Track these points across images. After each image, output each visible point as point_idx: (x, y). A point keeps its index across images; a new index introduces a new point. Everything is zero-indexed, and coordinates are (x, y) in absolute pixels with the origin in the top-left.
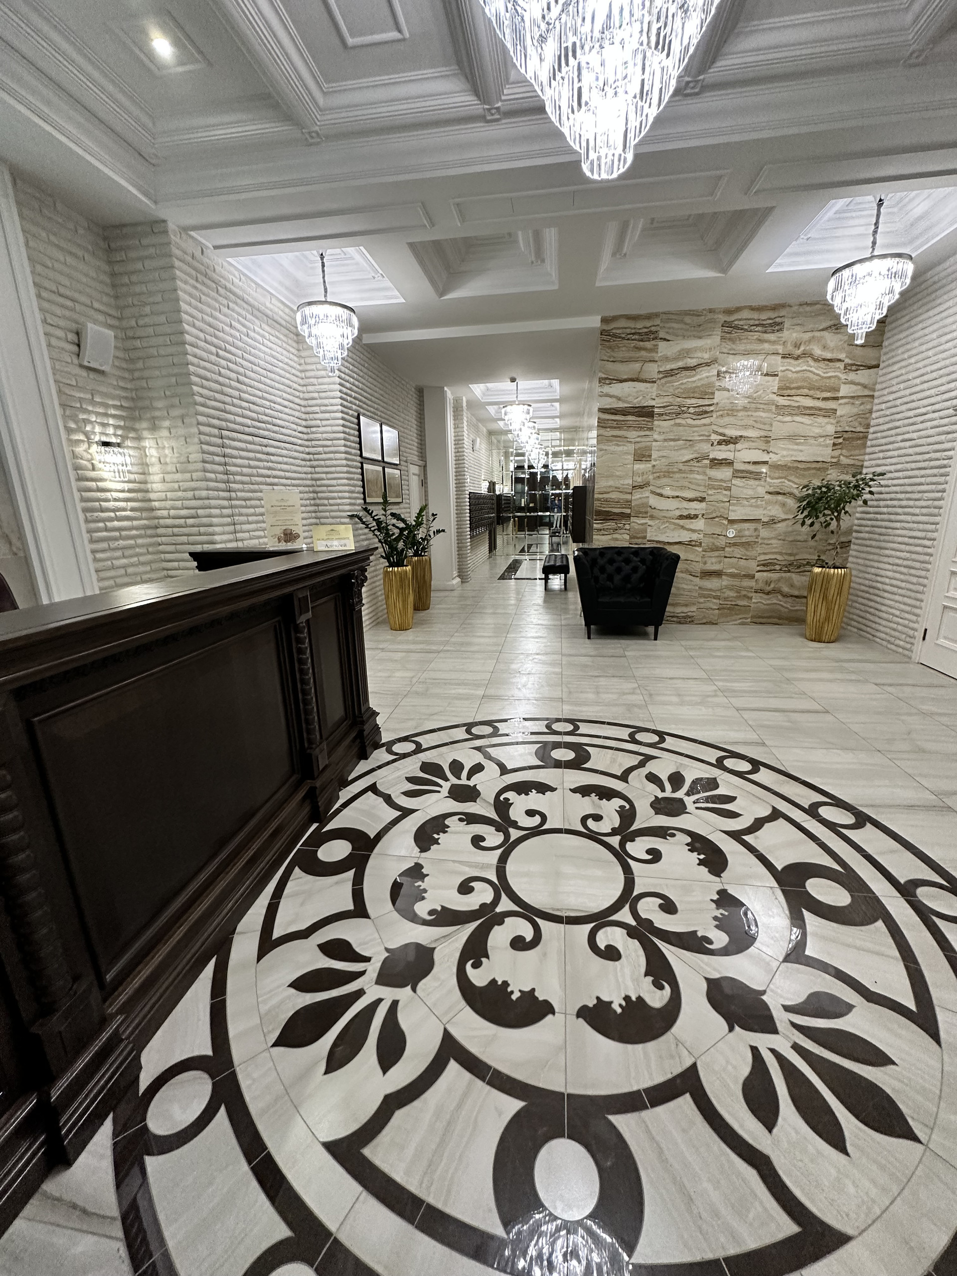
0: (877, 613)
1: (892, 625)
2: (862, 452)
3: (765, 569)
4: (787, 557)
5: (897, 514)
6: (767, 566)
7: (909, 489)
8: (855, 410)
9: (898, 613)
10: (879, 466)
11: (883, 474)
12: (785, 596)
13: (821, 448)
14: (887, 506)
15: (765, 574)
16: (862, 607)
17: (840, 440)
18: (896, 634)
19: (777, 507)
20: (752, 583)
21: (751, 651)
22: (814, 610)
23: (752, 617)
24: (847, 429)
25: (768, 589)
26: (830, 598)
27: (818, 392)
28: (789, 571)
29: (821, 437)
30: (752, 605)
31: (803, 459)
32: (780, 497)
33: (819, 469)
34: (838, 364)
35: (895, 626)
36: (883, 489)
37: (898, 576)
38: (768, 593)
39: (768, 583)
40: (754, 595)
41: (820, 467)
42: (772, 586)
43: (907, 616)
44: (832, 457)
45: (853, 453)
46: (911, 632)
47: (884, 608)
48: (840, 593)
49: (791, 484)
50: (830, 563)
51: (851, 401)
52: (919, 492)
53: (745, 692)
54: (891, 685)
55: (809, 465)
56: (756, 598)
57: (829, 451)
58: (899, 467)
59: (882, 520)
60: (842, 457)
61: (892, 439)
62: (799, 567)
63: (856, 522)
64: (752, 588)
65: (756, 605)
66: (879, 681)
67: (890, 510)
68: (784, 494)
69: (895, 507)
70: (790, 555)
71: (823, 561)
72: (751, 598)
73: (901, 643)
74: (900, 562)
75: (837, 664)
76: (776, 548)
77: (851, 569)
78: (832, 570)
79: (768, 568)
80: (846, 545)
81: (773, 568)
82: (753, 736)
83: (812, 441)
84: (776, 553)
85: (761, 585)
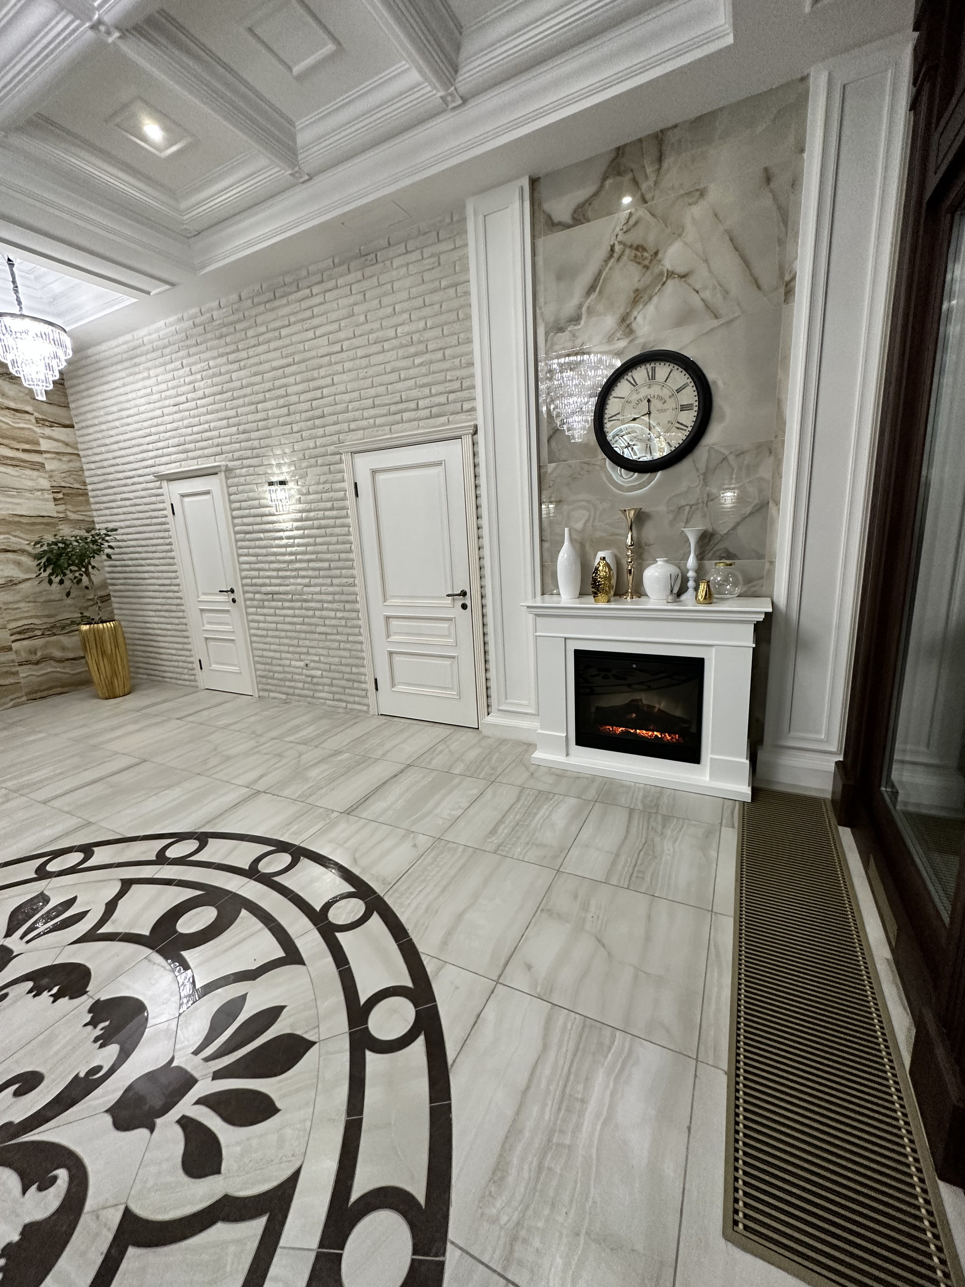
0: (157, 656)
1: (173, 663)
2: (88, 508)
3: (23, 637)
4: (45, 620)
5: (141, 565)
6: (24, 633)
7: (144, 543)
8: (65, 467)
9: (174, 652)
10: (110, 522)
11: (116, 530)
12: (61, 661)
13: (40, 502)
14: (131, 559)
15: (25, 642)
16: (143, 654)
17: (60, 496)
18: (180, 670)
19: (11, 566)
20: (11, 656)
21: (39, 732)
22: (96, 668)
23: (26, 694)
24: (63, 484)
25: (34, 658)
26: (109, 651)
27: (15, 443)
28: (55, 635)
29: (38, 490)
30: (22, 681)
31: (24, 513)
32: (10, 555)
33: (47, 524)
34: (27, 416)
35: (176, 664)
36: (120, 544)
37: (162, 620)
38: (37, 663)
39: (33, 652)
40: (18, 668)
41: (48, 522)
42: (39, 654)
43: (181, 653)
44: (58, 512)
45: (80, 509)
46: (190, 666)
47: (162, 651)
48: (117, 646)
49: (17, 539)
50: (97, 618)
51: (58, 457)
52: (153, 545)
53: (46, 779)
54: (190, 715)
55: (33, 520)
56: (24, 672)
57: (51, 505)
58: (128, 523)
59: (131, 572)
60: (68, 513)
61: (113, 497)
62: (63, 628)
63: (108, 575)
64: (13, 661)
65: (25, 680)
66: (178, 716)
67: (134, 562)
68: (14, 551)
69: (137, 559)
70: (49, 616)
71: (89, 618)
72: (17, 673)
73: (186, 677)
74: (159, 607)
75: (139, 714)
76: (27, 611)
77: (119, 621)
78: (101, 625)
79: (26, 636)
80: (106, 599)
81: (31, 634)
82: (72, 822)
83: (28, 494)
84: (31, 617)
85: (24, 656)
